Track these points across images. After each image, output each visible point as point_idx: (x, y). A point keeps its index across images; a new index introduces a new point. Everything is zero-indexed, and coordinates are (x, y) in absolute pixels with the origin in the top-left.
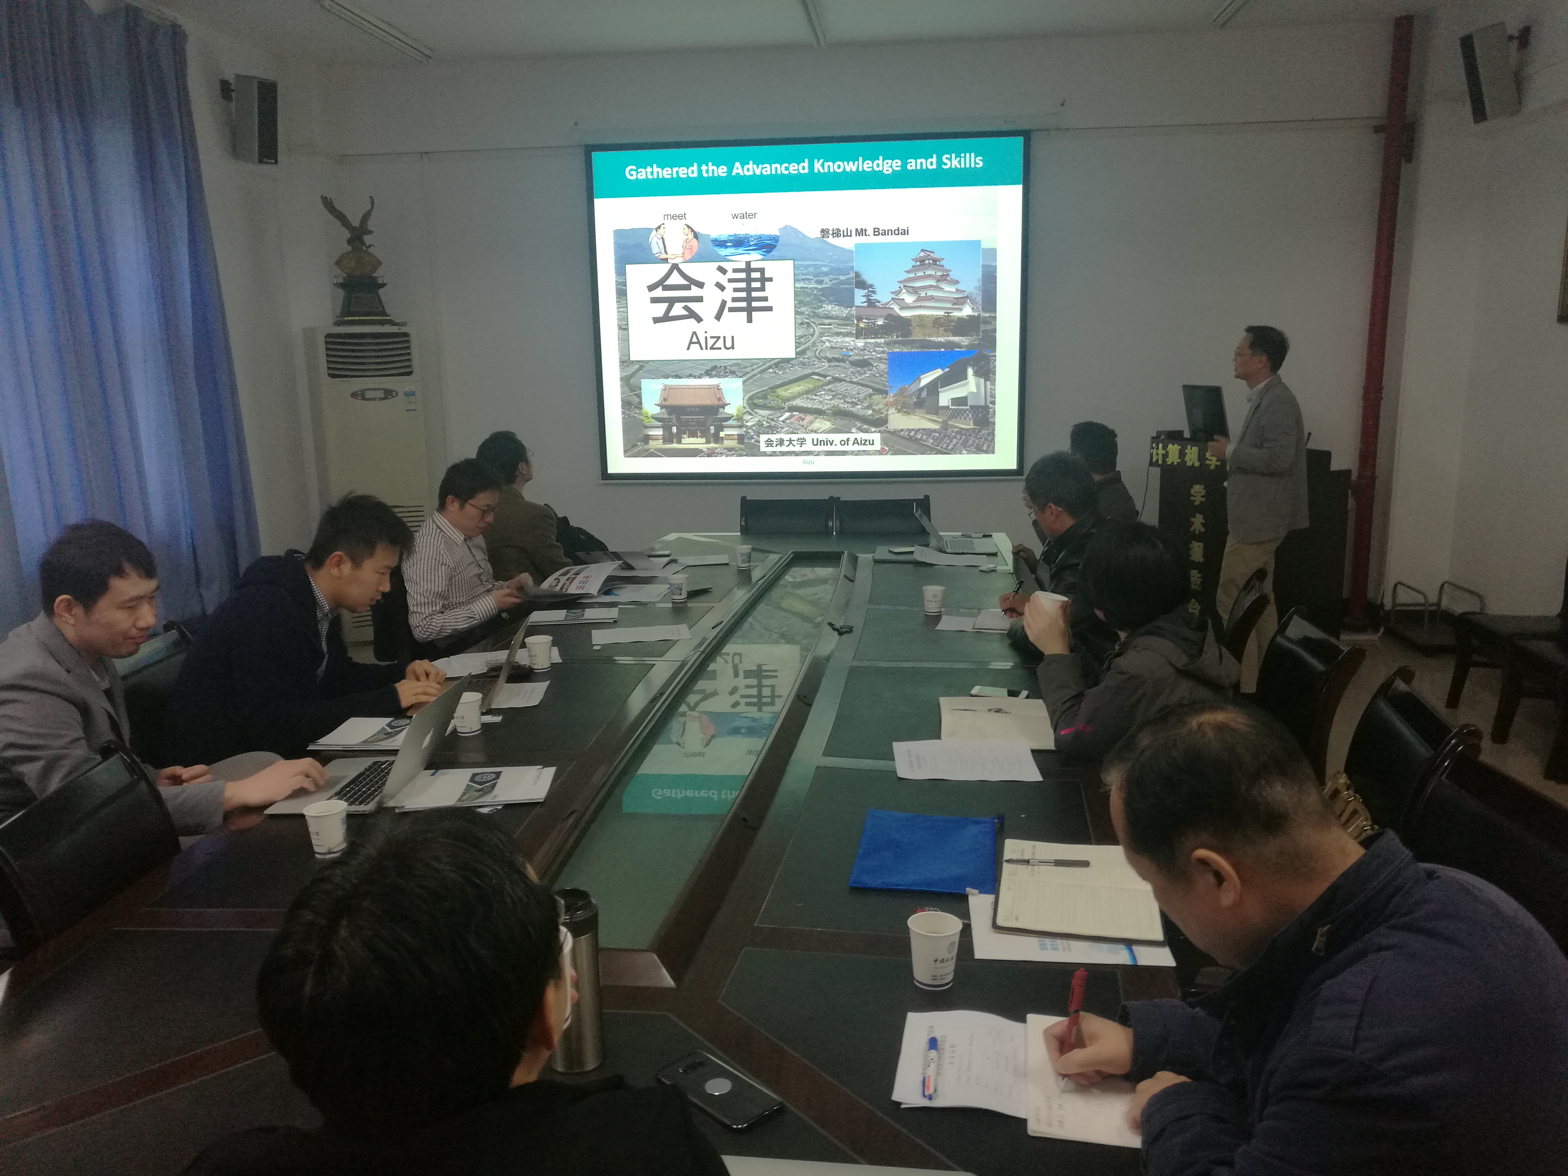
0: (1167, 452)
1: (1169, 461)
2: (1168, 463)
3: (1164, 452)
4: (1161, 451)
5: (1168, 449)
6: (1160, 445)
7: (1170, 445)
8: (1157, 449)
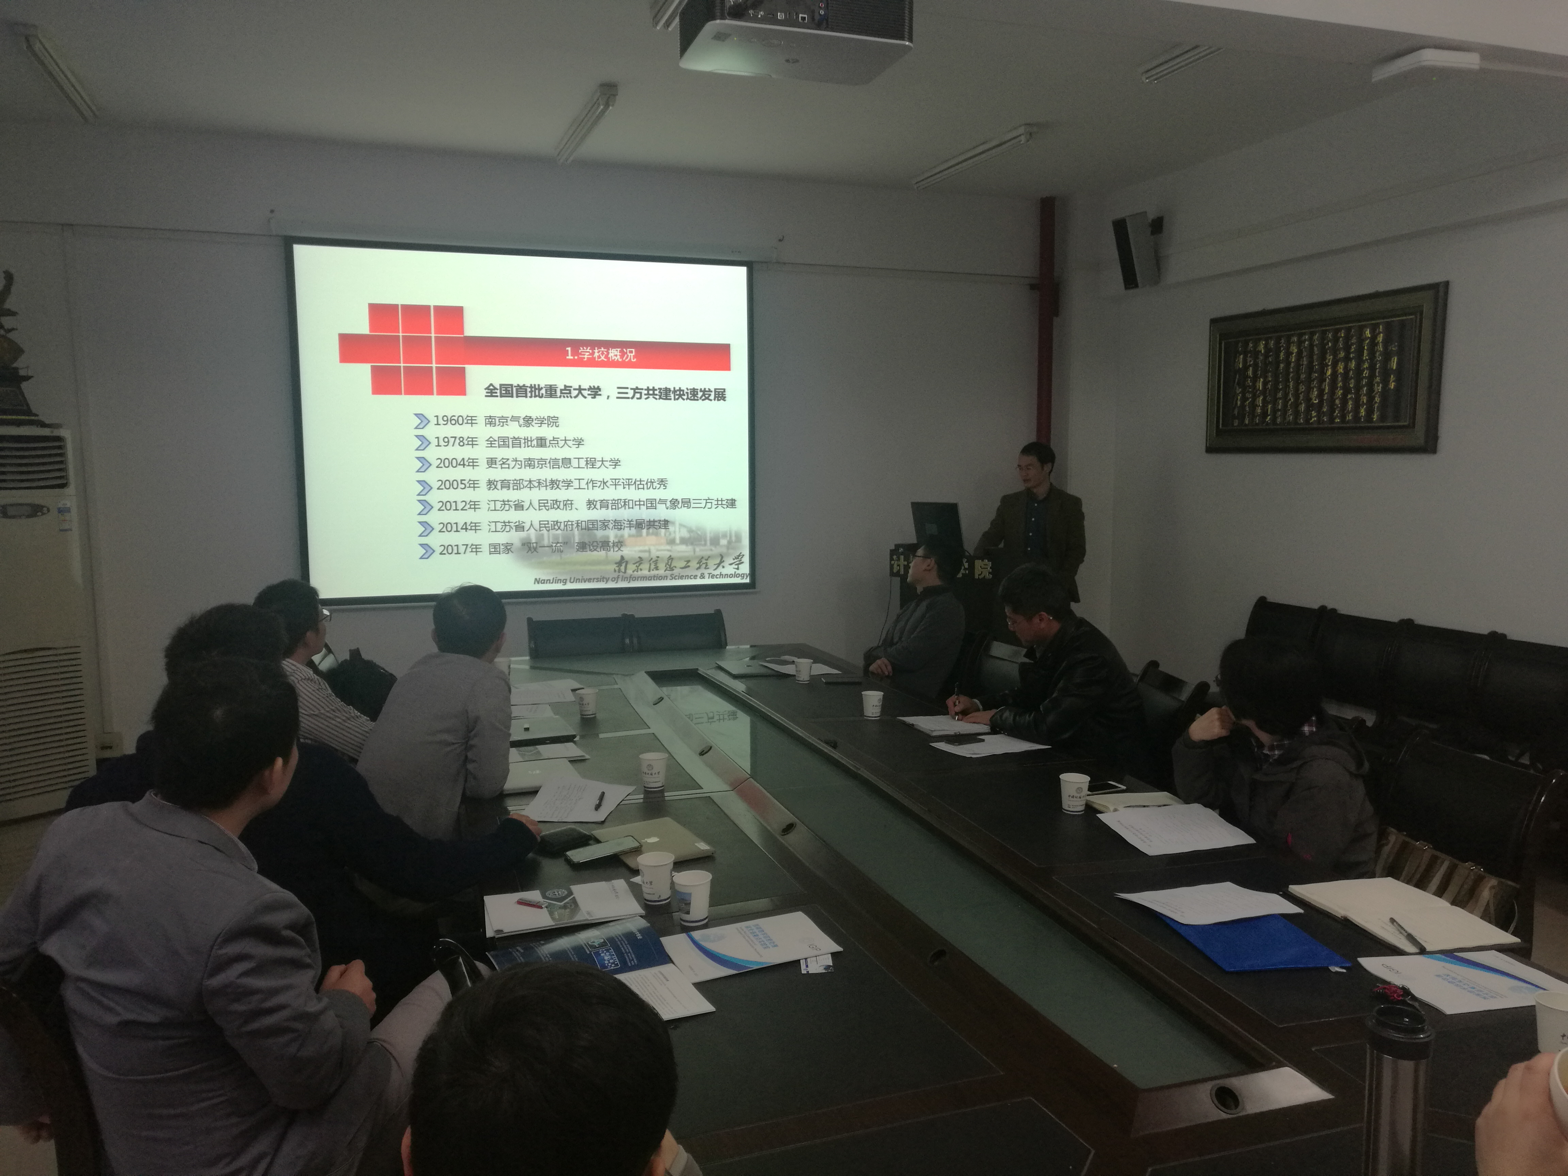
8: (899, 559)
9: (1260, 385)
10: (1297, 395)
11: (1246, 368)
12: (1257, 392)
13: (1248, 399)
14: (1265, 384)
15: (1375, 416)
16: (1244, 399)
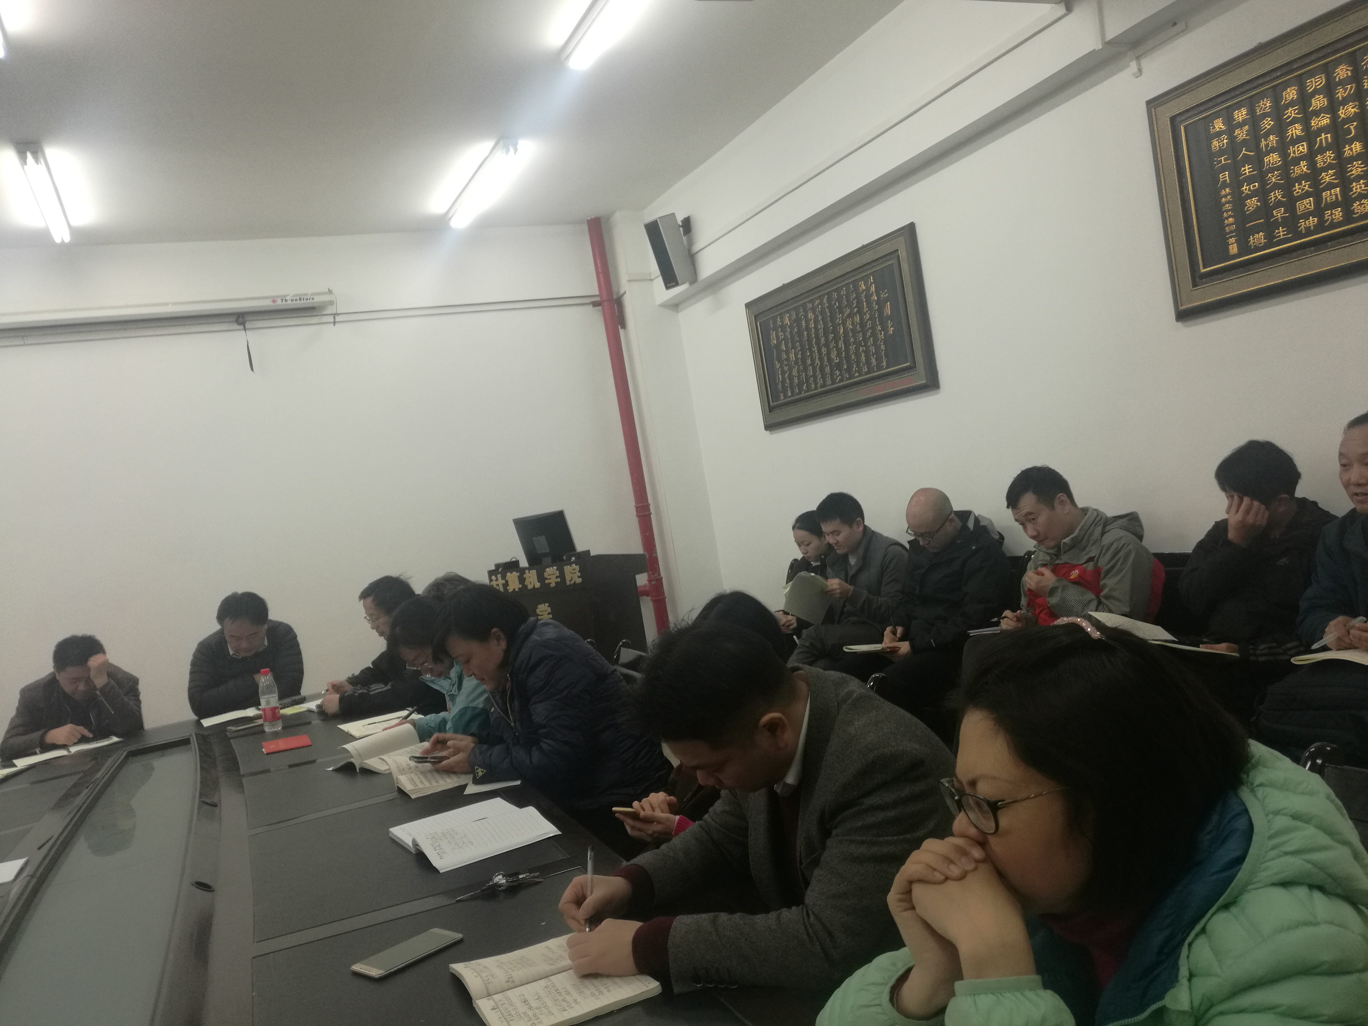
0: (507, 582)
1: (510, 589)
2: (510, 591)
3: (504, 582)
4: (501, 582)
5: (506, 579)
6: (499, 576)
7: (508, 574)
8: (497, 580)
9: (792, 356)
10: (821, 359)
11: (779, 343)
12: (792, 363)
13: (786, 372)
14: (796, 355)
15: (884, 364)
16: (783, 373)
